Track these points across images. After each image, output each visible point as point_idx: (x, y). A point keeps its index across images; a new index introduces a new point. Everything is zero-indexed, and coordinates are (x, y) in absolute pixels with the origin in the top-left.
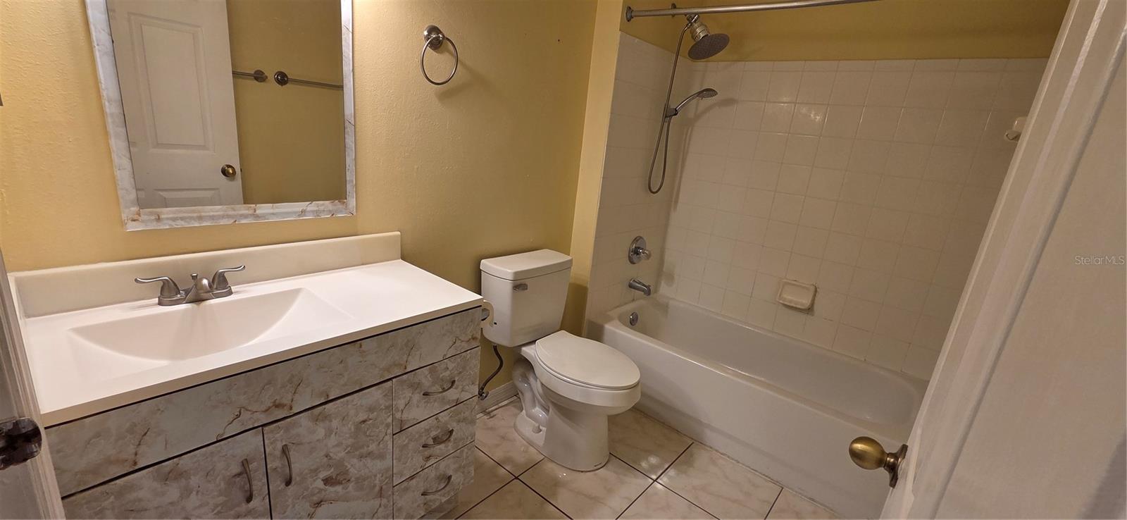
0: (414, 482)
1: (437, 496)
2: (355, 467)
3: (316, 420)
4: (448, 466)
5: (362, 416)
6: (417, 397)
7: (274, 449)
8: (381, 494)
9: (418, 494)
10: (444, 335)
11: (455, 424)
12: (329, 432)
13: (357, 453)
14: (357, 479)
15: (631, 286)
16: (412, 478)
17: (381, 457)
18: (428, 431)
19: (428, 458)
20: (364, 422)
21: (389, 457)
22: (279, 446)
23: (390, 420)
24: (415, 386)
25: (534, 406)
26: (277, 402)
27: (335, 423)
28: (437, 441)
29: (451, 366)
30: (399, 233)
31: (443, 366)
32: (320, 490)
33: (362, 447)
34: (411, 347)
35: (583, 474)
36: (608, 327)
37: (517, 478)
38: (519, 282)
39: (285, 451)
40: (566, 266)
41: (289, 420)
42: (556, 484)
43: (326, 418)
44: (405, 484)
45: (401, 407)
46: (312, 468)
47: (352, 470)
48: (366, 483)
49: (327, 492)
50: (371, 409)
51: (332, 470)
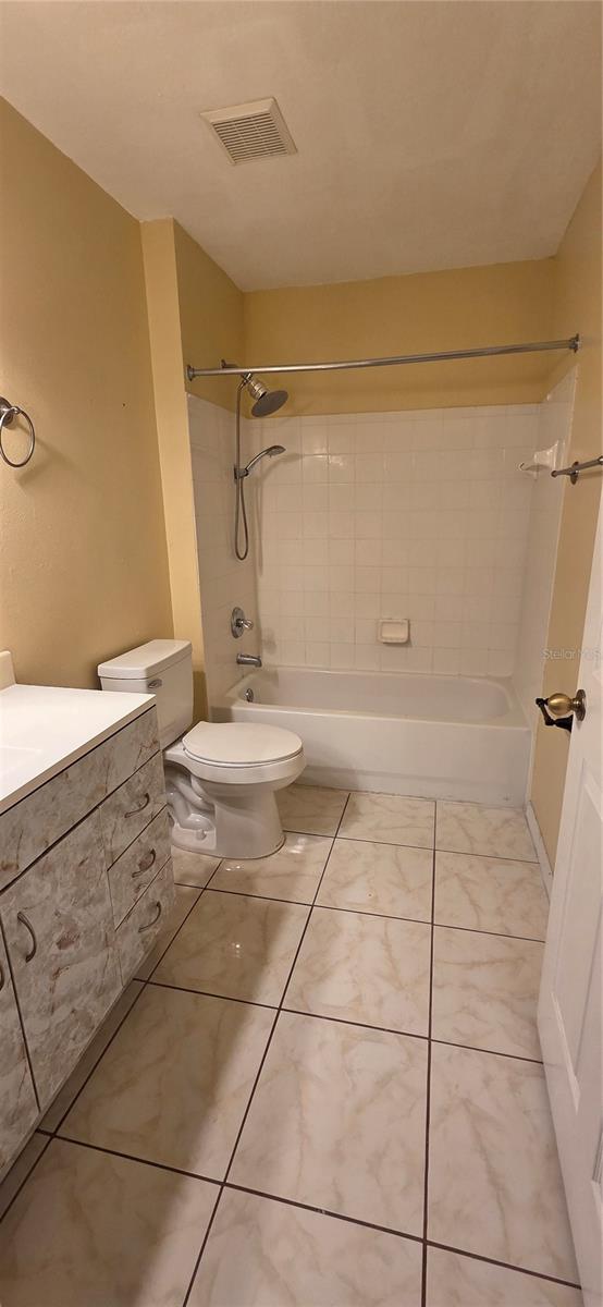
0: (131, 919)
1: (151, 930)
2: (83, 918)
3: (42, 874)
4: (154, 892)
5: (80, 858)
6: (121, 820)
7: (10, 921)
8: (107, 945)
9: (136, 932)
10: (132, 744)
11: (153, 842)
12: (55, 884)
13: (81, 901)
14: (85, 932)
15: (239, 662)
16: (129, 915)
17: (101, 899)
18: (134, 857)
19: (138, 888)
20: (82, 863)
21: (107, 897)
22: (15, 915)
23: (102, 855)
24: (118, 808)
25: (189, 814)
26: (5, 863)
27: (58, 872)
28: (144, 866)
29: (142, 778)
30: (8, 652)
31: (136, 780)
32: (57, 956)
33: (84, 894)
34: (107, 765)
35: (268, 859)
36: (235, 708)
37: (205, 889)
38: (151, 680)
39: (21, 919)
40: (187, 651)
41: (18, 882)
42: (248, 878)
43: (50, 869)
44: (124, 924)
45: (109, 837)
46: (47, 932)
47: (80, 924)
48: (93, 934)
49: (63, 957)
50: (86, 847)
51: (63, 928)
